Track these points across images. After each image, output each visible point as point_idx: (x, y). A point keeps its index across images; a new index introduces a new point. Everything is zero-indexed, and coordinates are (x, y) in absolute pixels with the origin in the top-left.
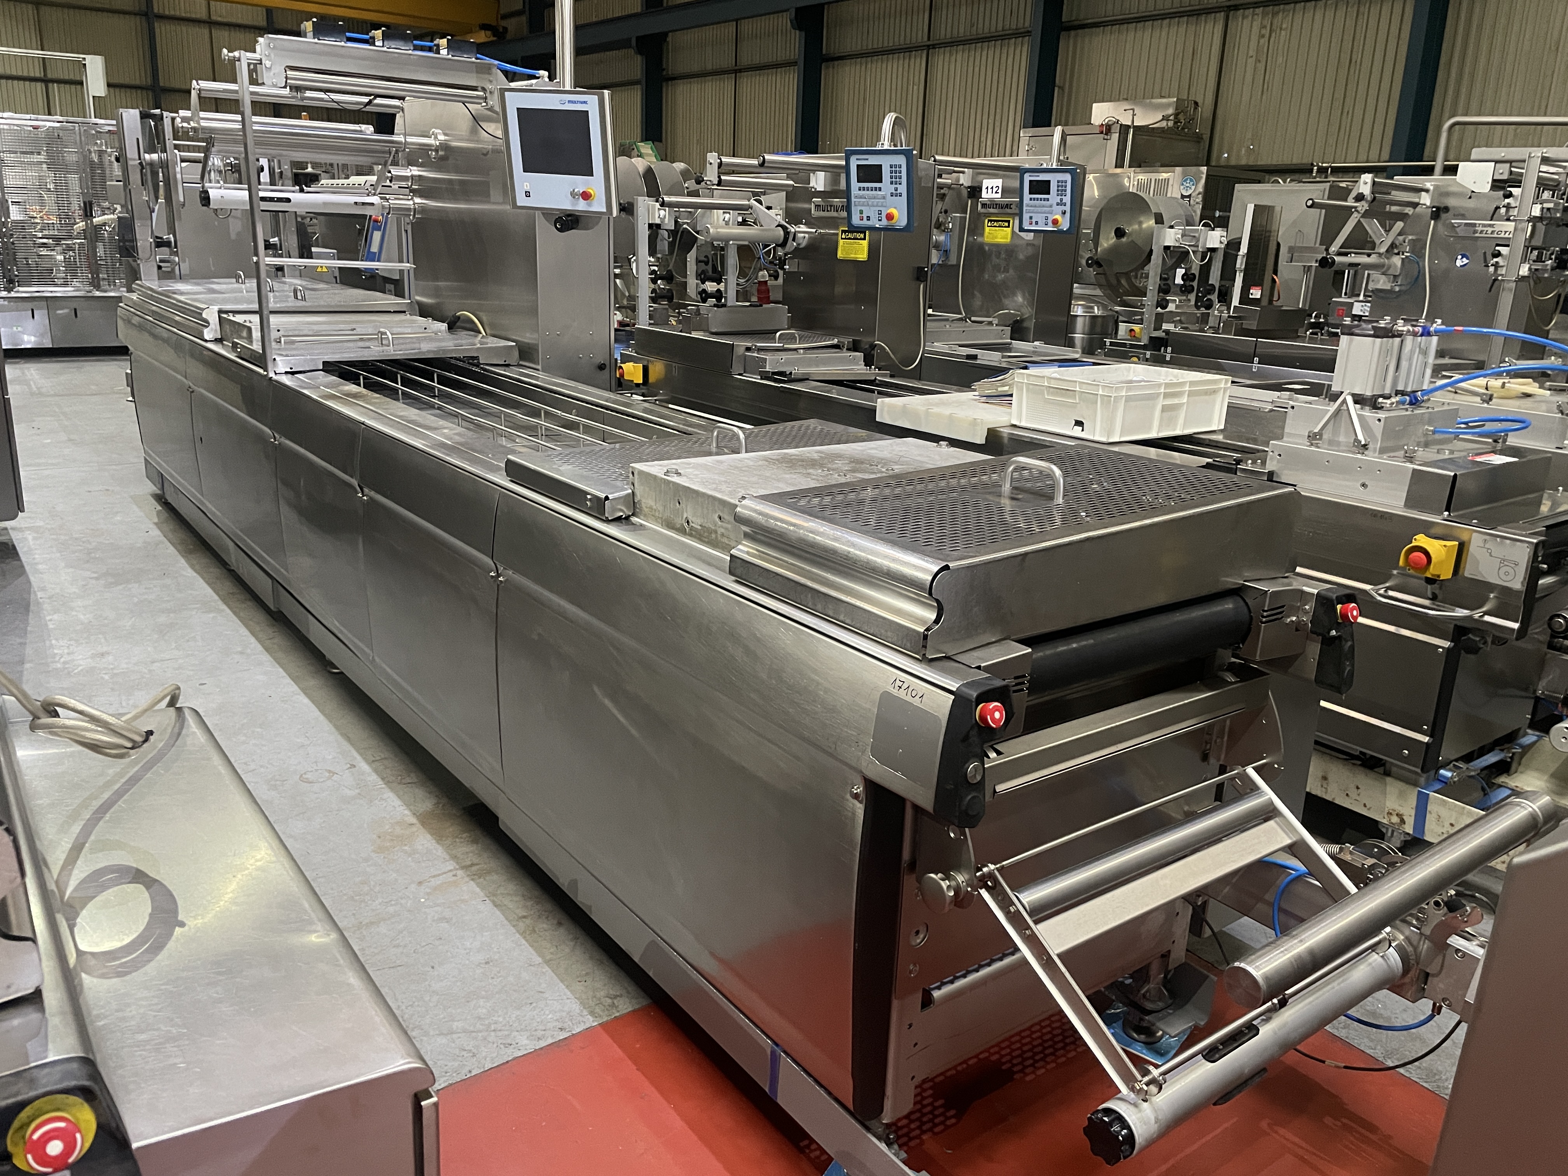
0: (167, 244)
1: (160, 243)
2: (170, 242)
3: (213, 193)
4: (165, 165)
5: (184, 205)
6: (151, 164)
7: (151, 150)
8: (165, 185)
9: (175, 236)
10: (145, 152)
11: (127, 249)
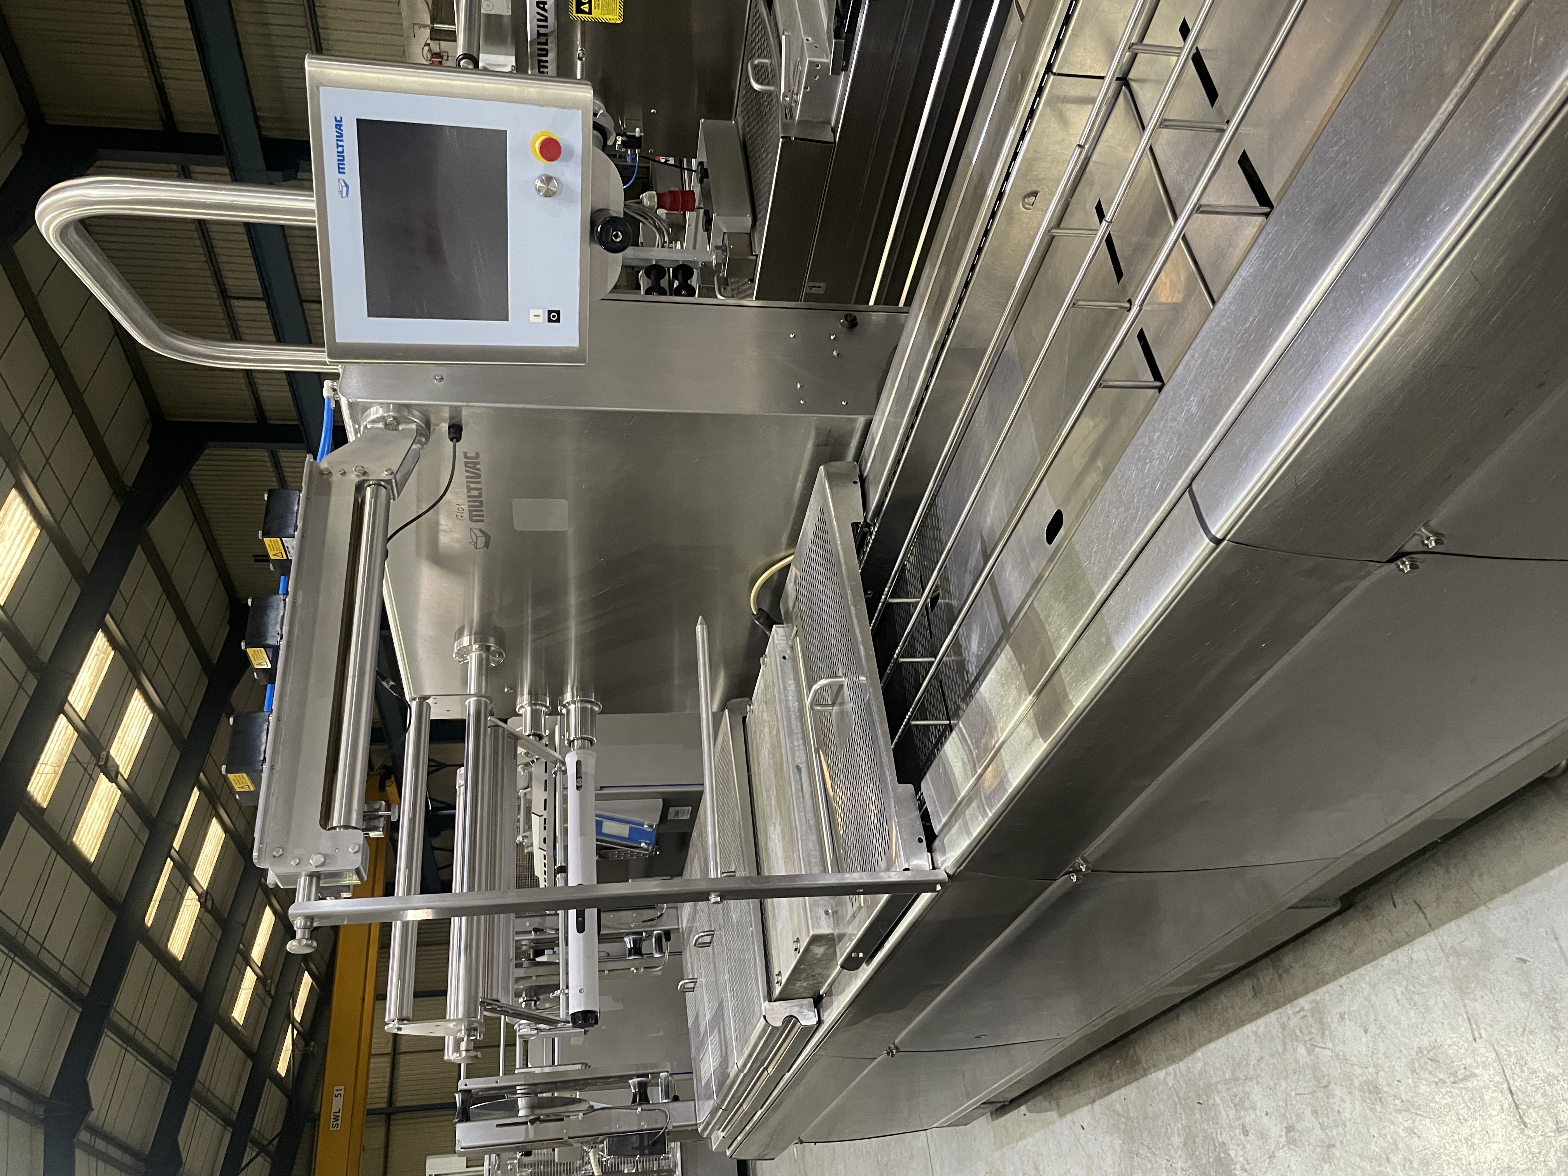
0: (643, 1087)
1: (642, 1097)
2: (640, 1083)
3: (575, 1006)
4: (533, 1089)
5: (586, 1065)
6: (532, 1107)
7: (513, 1107)
8: (557, 1090)
9: (631, 1077)
10: (517, 1115)
11: (654, 1143)
